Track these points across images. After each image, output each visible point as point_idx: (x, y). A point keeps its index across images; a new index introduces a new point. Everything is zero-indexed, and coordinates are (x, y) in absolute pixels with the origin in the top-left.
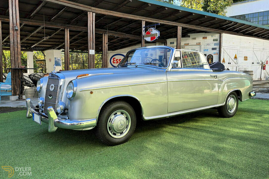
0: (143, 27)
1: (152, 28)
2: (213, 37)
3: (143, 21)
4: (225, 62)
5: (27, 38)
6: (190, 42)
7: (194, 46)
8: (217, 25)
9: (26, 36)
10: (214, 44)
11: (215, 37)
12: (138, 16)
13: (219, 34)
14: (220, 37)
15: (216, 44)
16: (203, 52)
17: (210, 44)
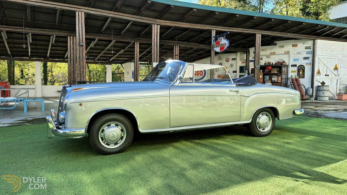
0: (212, 36)
1: (221, 38)
2: (305, 44)
3: (213, 30)
4: (320, 74)
5: (103, 52)
6: (276, 50)
7: (281, 56)
8: (308, 30)
9: (103, 50)
10: (306, 52)
11: (308, 44)
12: (207, 26)
13: (312, 41)
14: (314, 44)
15: (309, 52)
16: (293, 62)
17: (301, 52)
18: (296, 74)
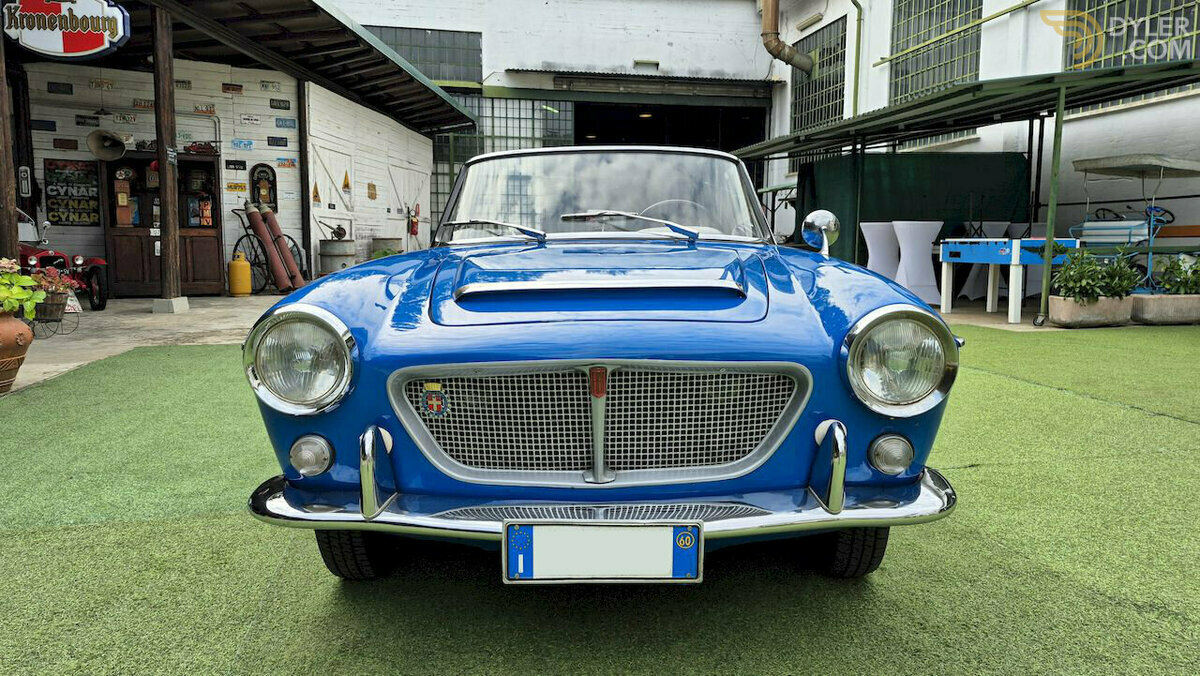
2: (271, 88)
4: (319, 201)
7: (184, 120)
10: (274, 120)
11: (279, 91)
13: (295, 82)
14: (300, 96)
15: (286, 120)
16: (231, 151)
17: (258, 118)
18: (246, 194)
